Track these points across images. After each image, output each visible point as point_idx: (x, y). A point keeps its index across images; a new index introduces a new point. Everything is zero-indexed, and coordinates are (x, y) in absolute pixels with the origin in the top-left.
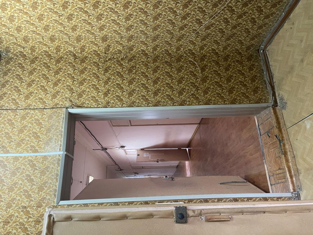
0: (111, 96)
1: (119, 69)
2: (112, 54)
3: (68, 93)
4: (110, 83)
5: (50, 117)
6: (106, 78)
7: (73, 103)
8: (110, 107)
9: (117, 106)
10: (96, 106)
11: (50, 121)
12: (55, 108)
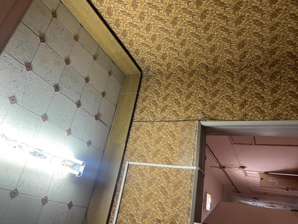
0: (248, 107)
1: (258, 77)
2: (249, 61)
3: (200, 105)
4: (247, 93)
5: (183, 130)
6: (242, 87)
7: (206, 116)
8: (247, 120)
9: (256, 119)
10: (231, 119)
11: (183, 133)
12: (188, 120)
